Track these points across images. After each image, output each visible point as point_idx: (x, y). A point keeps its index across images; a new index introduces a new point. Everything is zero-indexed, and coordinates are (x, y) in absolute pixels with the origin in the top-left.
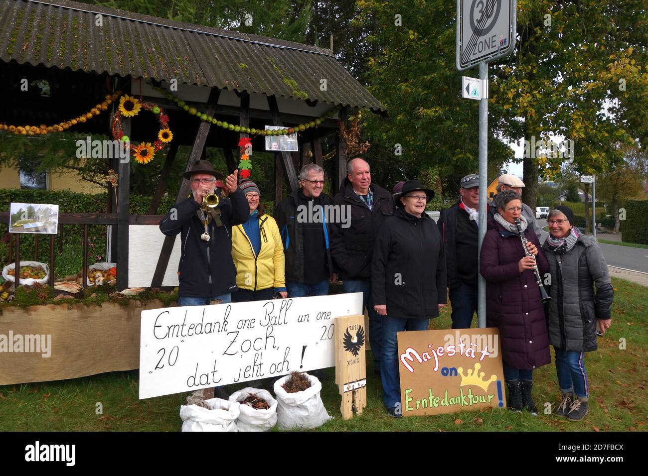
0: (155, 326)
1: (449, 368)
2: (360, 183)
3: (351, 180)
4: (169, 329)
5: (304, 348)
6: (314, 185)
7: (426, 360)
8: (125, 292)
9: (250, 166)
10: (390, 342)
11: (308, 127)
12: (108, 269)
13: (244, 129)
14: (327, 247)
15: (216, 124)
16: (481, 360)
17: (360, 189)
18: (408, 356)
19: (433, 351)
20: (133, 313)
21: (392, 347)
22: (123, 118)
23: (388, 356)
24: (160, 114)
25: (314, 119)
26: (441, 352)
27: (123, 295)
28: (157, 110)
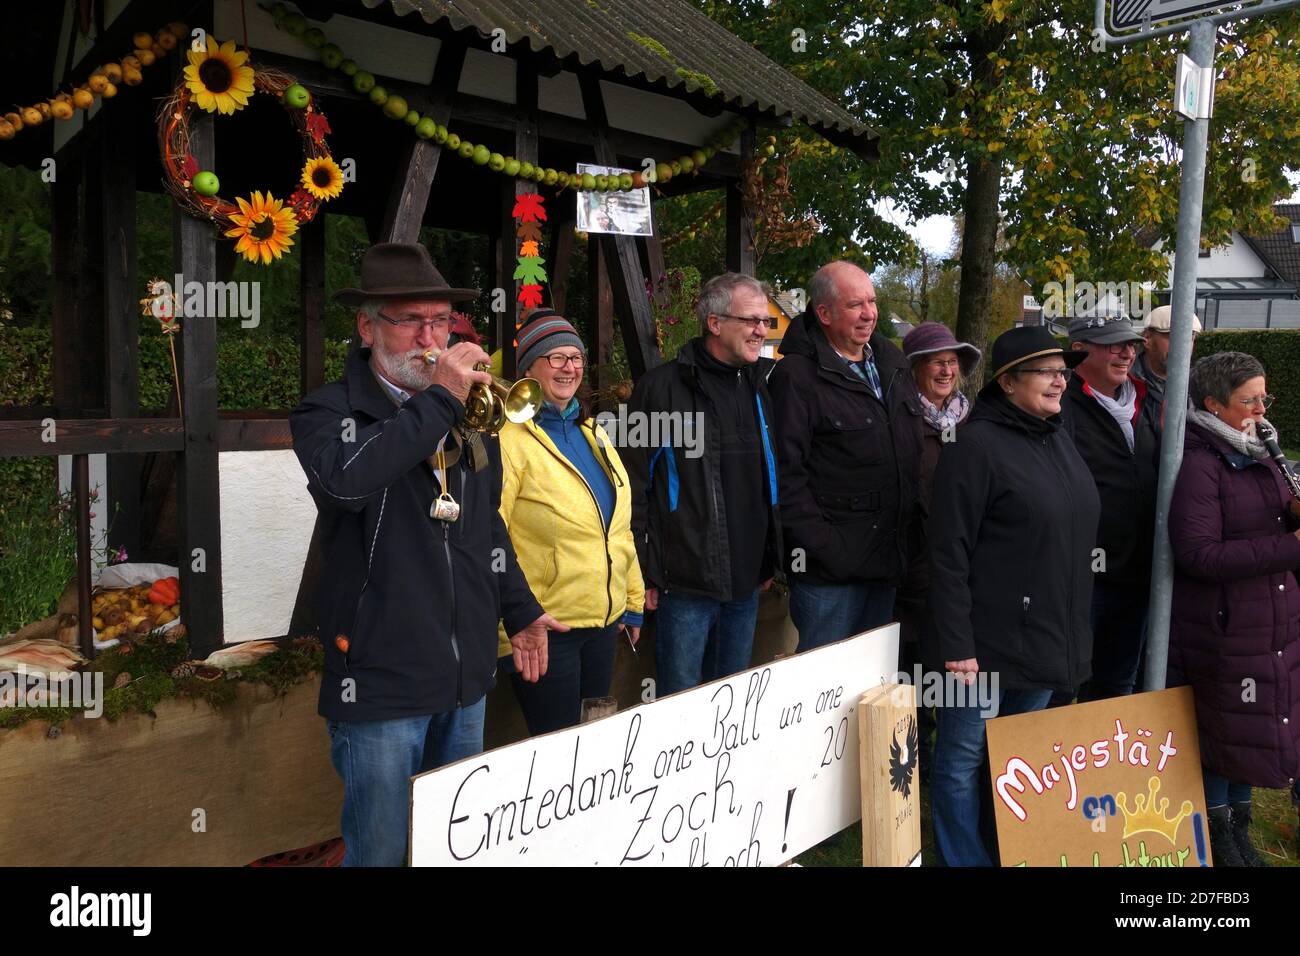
0: (452, 822)
1: (1098, 798)
2: (853, 330)
3: (826, 321)
4: (490, 820)
5: (791, 795)
6: (750, 330)
7: (1049, 784)
8: (216, 659)
9: (542, 276)
10: (968, 746)
11: (678, 171)
12: (139, 582)
13: (529, 168)
14: (774, 500)
15: (457, 152)
16: (1161, 767)
17: (850, 345)
18: (1010, 778)
19: (1063, 759)
20: (249, 720)
21: (970, 759)
22: (196, 114)
23: (956, 781)
24: (304, 110)
25: (688, 151)
26: (1080, 759)
27: (213, 671)
28: (299, 95)
